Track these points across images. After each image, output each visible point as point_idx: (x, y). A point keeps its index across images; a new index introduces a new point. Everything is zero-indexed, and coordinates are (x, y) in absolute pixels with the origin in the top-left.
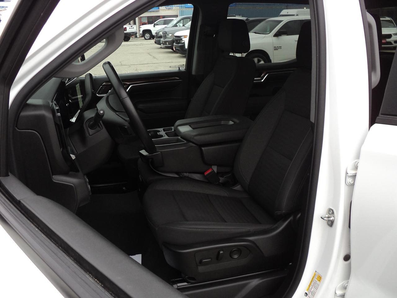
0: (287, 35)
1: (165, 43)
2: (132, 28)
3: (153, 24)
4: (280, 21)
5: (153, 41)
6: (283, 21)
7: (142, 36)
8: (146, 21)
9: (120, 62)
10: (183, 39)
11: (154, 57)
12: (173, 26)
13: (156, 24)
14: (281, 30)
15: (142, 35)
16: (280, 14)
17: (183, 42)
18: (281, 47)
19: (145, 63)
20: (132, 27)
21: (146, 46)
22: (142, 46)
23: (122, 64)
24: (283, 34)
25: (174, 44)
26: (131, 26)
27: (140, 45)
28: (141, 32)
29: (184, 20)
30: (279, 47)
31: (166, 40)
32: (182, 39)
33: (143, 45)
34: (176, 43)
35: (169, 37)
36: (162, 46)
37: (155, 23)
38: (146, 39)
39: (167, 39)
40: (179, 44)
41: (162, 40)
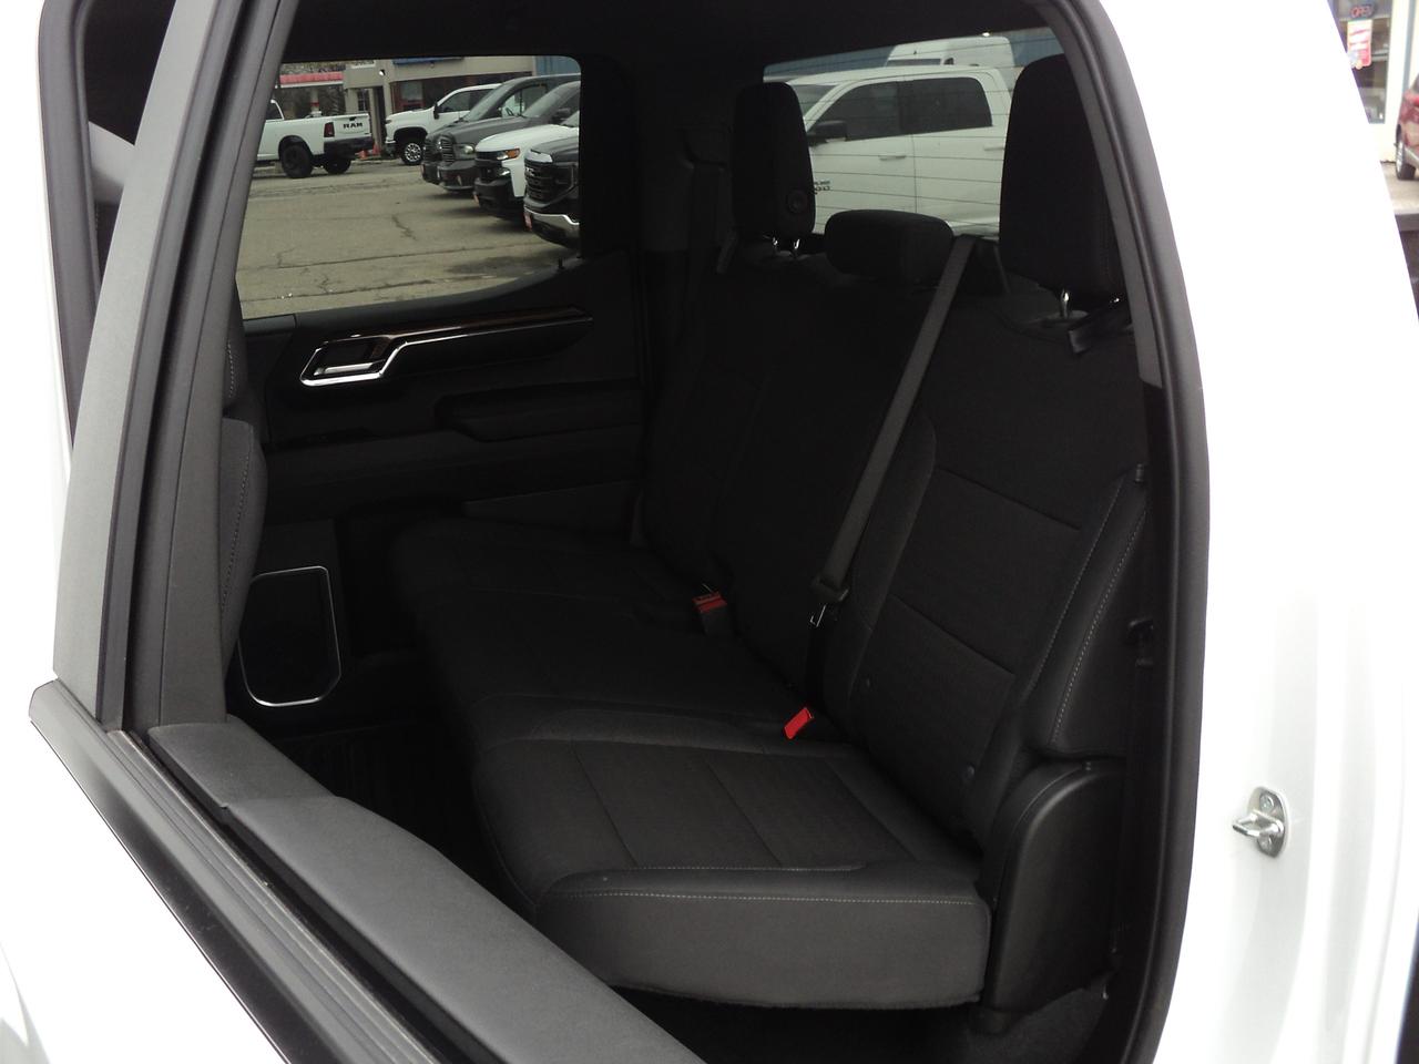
0: (847, 140)
1: (450, 178)
2: (353, 125)
3: (433, 108)
4: (826, 89)
5: (417, 172)
6: (831, 88)
7: (393, 153)
8: (419, 97)
9: (279, 256)
10: (505, 164)
11: (408, 233)
12: (485, 117)
13: (444, 107)
14: (826, 123)
15: (393, 148)
16: (890, 59)
17: (505, 173)
18: (828, 182)
19: (363, 256)
20: (355, 122)
21: (398, 188)
22: (385, 189)
23: (284, 261)
24: (833, 137)
25: (478, 182)
26: (352, 119)
27: (378, 187)
28: (390, 139)
29: (524, 92)
30: (822, 183)
31: (456, 166)
32: (499, 165)
33: (387, 186)
34: (483, 180)
35: (463, 156)
36: (440, 189)
37: (439, 103)
38: (407, 163)
39: (457, 163)
40: (491, 181)
41: (442, 166)
